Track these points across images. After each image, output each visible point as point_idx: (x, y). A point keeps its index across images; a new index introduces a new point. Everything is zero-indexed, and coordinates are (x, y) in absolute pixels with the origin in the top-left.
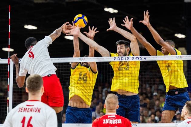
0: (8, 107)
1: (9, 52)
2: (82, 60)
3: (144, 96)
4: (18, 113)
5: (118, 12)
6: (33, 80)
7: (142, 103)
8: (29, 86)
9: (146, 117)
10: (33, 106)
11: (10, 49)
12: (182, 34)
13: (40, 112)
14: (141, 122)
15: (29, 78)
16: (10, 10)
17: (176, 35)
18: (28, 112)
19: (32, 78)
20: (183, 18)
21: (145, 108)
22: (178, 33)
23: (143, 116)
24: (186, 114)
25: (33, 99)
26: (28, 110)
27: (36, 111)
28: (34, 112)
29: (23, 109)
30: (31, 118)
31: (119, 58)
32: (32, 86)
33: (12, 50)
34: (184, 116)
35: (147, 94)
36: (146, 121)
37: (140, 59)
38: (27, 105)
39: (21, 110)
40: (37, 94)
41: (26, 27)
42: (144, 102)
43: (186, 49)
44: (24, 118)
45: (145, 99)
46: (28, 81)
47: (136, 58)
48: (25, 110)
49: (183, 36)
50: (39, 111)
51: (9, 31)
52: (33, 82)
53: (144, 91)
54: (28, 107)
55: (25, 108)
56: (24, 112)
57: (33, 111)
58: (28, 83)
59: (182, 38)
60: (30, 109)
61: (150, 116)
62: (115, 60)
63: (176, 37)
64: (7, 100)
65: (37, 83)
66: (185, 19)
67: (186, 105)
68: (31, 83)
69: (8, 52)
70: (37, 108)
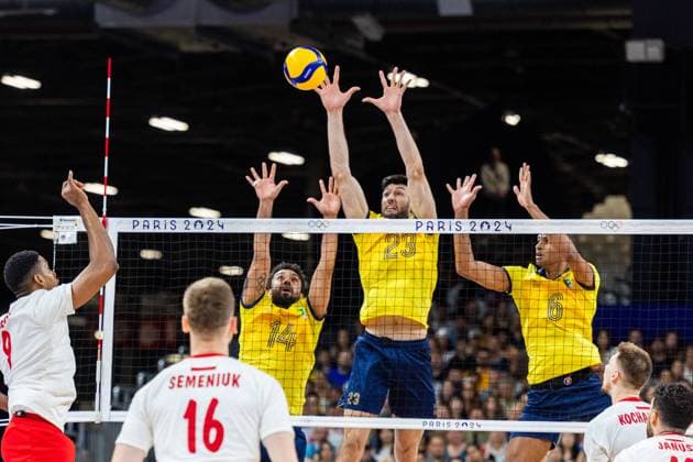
0: (98, 362)
1: (105, 198)
2: (322, 228)
3: (503, 337)
4: (171, 391)
5: (430, 86)
6: (205, 297)
7: (496, 360)
8: (194, 315)
9: (509, 400)
10: (213, 368)
11: (108, 188)
12: (618, 154)
13: (238, 385)
14: (491, 414)
15: (193, 291)
16: (109, 71)
17: (600, 158)
18: (200, 386)
19: (202, 290)
20: (622, 107)
21: (504, 375)
22: (606, 152)
23: (498, 397)
24: (615, 382)
25: (205, 351)
26: (200, 381)
27: (226, 384)
28: (221, 385)
29: (184, 379)
30: (214, 403)
31: (430, 225)
32: (205, 315)
33: (112, 191)
34: (609, 387)
35: (512, 334)
36: (508, 414)
37: (493, 228)
38: (193, 369)
39: (177, 382)
40: (216, 338)
41: (156, 122)
42: (503, 354)
43: (630, 201)
44: (192, 406)
45: (504, 347)
46: (191, 300)
47: (482, 226)
48: (190, 381)
49: (621, 162)
50: (235, 381)
51: (107, 136)
52: (206, 302)
53: (503, 324)
54: (198, 374)
55: (188, 378)
56: (190, 388)
57: (218, 384)
58: (191, 306)
59: (618, 169)
60: (205, 379)
61: (518, 397)
62: (420, 230)
63: (601, 165)
64: (97, 341)
65: (217, 305)
66: (628, 113)
67: (618, 354)
68: (202, 306)
69: (102, 197)
70: (229, 375)
